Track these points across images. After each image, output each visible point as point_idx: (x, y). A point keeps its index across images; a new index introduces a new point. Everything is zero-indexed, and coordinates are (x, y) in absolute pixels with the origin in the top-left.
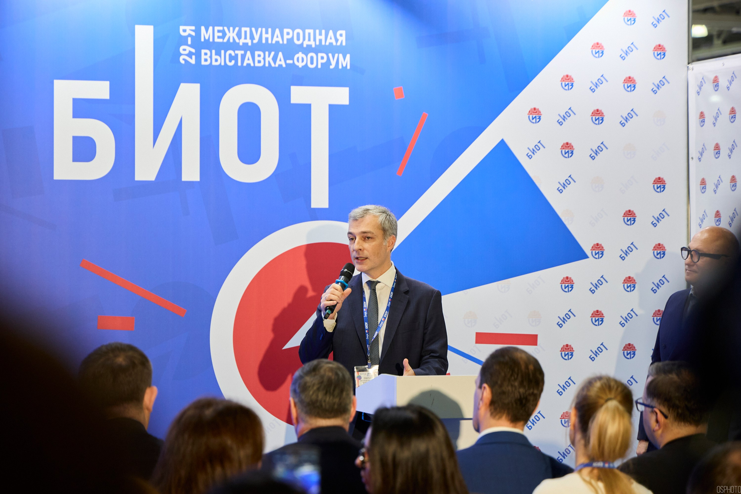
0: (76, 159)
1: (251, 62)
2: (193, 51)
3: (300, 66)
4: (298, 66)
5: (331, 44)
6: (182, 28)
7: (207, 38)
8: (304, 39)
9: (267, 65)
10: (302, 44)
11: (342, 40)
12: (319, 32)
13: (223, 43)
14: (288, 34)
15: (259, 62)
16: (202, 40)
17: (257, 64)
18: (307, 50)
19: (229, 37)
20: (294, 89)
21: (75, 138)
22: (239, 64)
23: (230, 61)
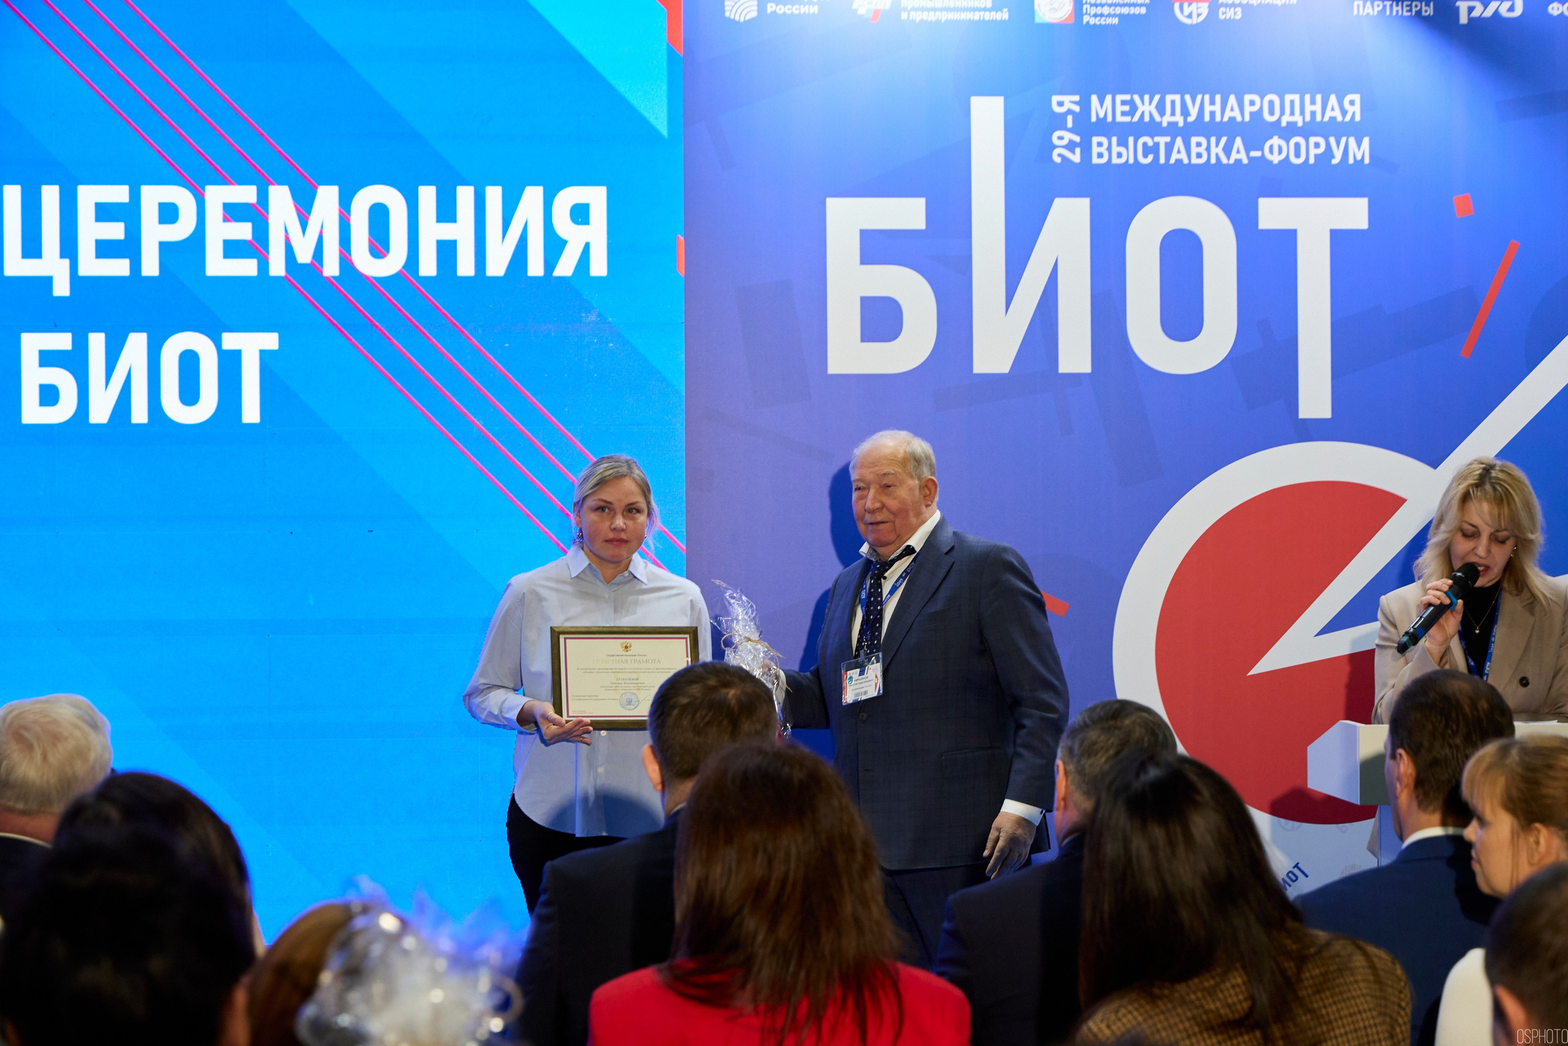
0: (866, 337)
1: (1183, 156)
2: (1077, 139)
3: (1276, 162)
4: (1272, 162)
5: (1333, 119)
6: (1055, 99)
7: (1101, 115)
8: (1282, 113)
9: (1213, 161)
10: (1279, 120)
11: (1355, 111)
12: (1311, 96)
13: (1131, 123)
14: (1252, 103)
15: (1199, 155)
16: (1094, 119)
17: (1195, 161)
18: (1290, 131)
19: (1143, 114)
20: (1264, 204)
21: (865, 301)
22: (1162, 160)
23: (1145, 156)
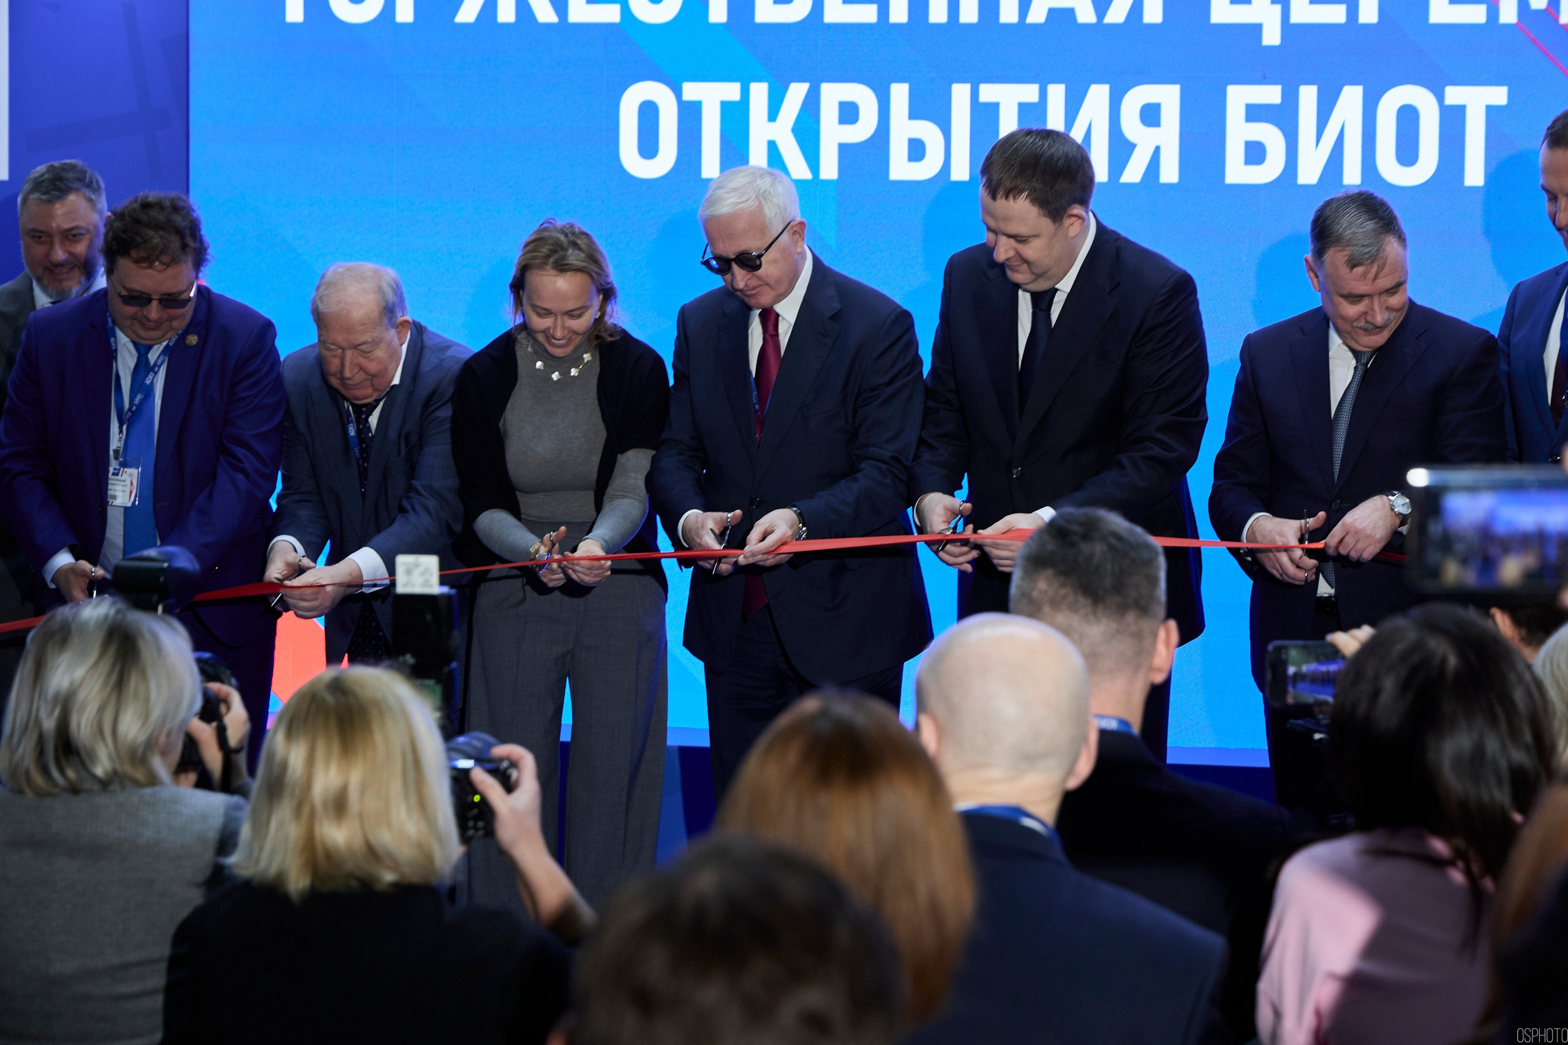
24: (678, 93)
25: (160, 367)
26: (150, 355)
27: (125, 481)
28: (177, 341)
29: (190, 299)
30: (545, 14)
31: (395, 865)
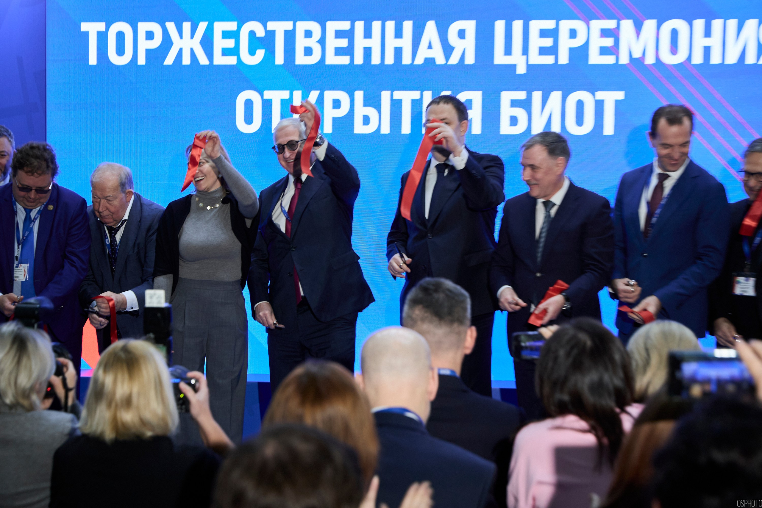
24: (262, 96)
25: (36, 219)
26: (31, 214)
27: (21, 270)
28: (44, 208)
29: (49, 190)
30: (203, 60)
31: (152, 428)
